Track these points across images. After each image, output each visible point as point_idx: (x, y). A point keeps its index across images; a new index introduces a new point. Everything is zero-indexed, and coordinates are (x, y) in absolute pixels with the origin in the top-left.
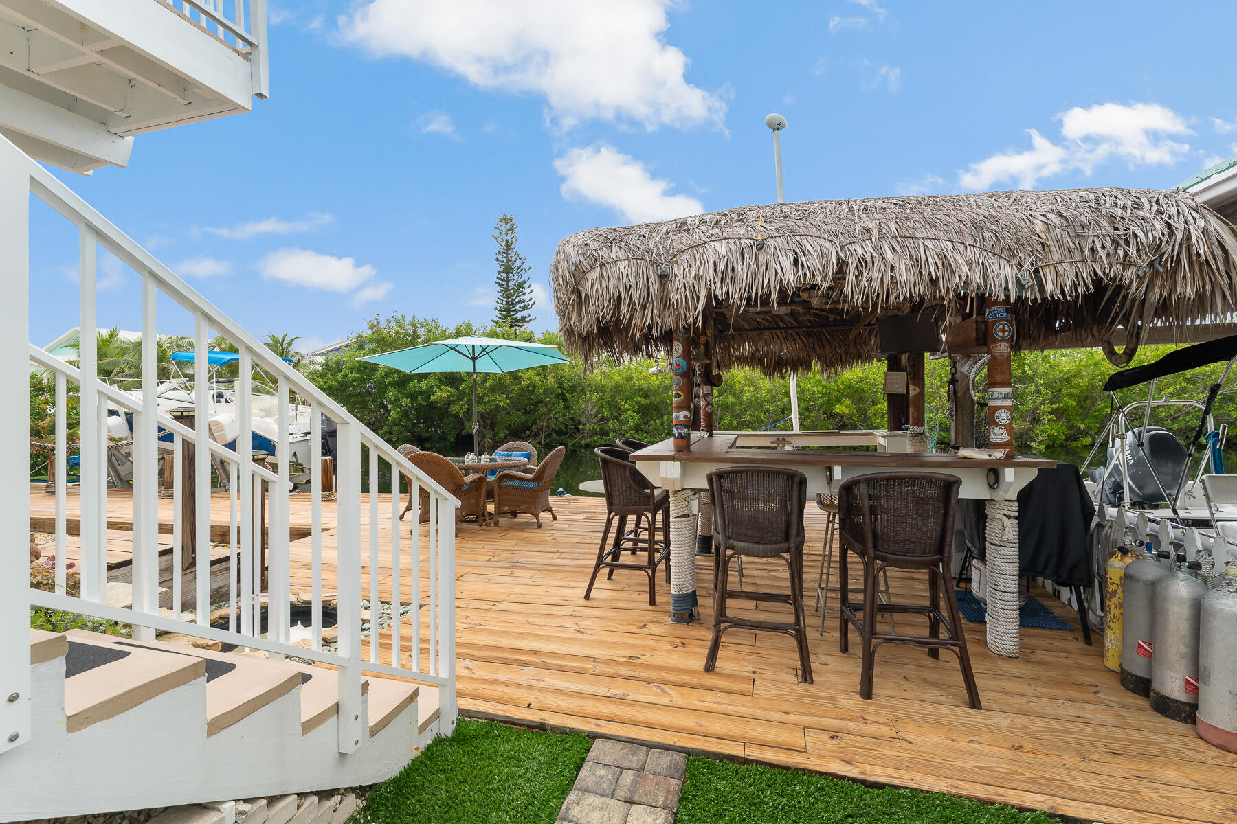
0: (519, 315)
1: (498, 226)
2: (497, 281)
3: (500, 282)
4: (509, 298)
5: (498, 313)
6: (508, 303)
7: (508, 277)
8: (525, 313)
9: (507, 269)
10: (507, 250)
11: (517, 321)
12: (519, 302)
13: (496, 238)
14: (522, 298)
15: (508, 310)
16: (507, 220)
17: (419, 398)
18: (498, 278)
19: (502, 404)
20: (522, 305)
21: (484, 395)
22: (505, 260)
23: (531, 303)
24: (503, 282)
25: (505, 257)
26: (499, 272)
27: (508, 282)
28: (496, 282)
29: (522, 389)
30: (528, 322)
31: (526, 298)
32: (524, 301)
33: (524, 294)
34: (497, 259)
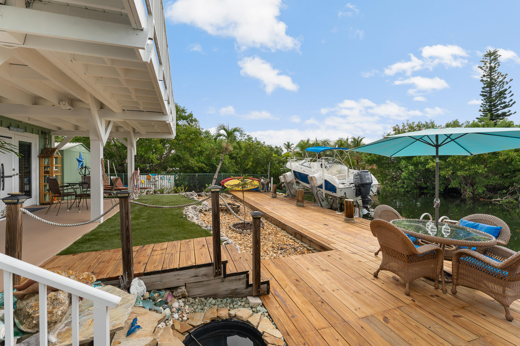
0: (500, 112)
1: (483, 60)
2: (482, 93)
3: (484, 94)
4: (491, 102)
5: (482, 113)
6: (490, 106)
7: (491, 90)
8: (506, 110)
9: (490, 84)
10: (491, 73)
11: (498, 116)
12: (500, 104)
13: (481, 68)
14: (505, 100)
15: (490, 111)
16: (490, 54)
18: (482, 92)
20: (502, 105)
22: (489, 80)
23: (511, 103)
24: (486, 94)
25: (488, 78)
26: (483, 88)
27: (491, 93)
28: (481, 95)
30: (509, 115)
31: (507, 100)
32: (505, 103)
33: (505, 98)
34: (482, 81)
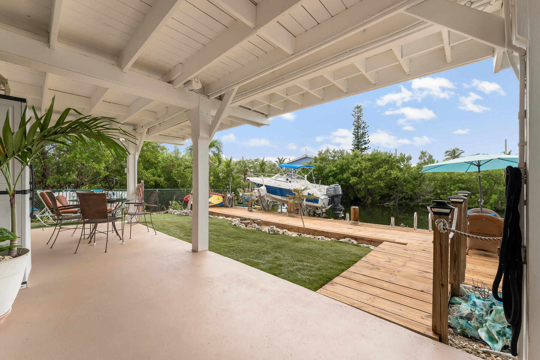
0: (363, 147)
1: (354, 110)
2: (353, 133)
3: (355, 133)
4: (358, 140)
5: (353, 146)
6: (358, 142)
7: (358, 131)
8: (366, 146)
9: (358, 127)
10: (358, 119)
11: (362, 149)
12: (363, 141)
13: (353, 115)
14: (365, 139)
15: (358, 145)
16: (358, 107)
17: (342, 181)
18: (354, 132)
19: (382, 185)
20: (364, 142)
21: (372, 181)
22: (357, 124)
23: (368, 141)
24: (356, 134)
25: (357, 123)
26: (355, 129)
27: (358, 133)
28: (353, 134)
29: (391, 179)
30: (367, 149)
31: (366, 139)
32: (365, 141)
33: (365, 138)
34: (354, 124)
